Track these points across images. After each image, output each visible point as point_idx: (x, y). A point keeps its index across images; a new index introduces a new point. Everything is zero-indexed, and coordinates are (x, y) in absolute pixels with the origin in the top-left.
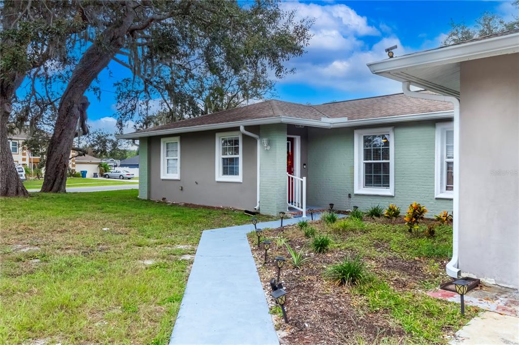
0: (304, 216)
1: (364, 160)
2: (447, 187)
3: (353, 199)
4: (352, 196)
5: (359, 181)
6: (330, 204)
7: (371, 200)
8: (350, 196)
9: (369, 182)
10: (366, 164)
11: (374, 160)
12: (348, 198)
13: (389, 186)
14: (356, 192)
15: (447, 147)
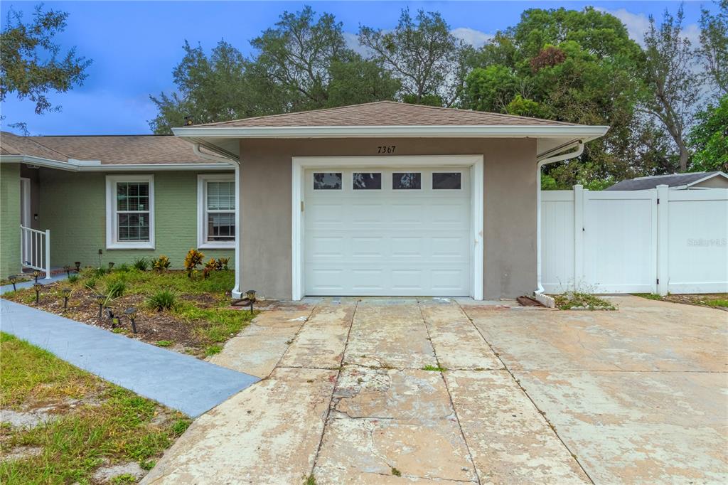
0: (48, 277)
1: (118, 210)
2: (208, 238)
3: (105, 255)
4: (104, 252)
5: (113, 234)
6: (76, 263)
7: (128, 255)
8: (100, 252)
9: (124, 234)
10: (120, 215)
11: (129, 210)
12: (98, 255)
13: (148, 239)
14: (109, 246)
15: (208, 198)
